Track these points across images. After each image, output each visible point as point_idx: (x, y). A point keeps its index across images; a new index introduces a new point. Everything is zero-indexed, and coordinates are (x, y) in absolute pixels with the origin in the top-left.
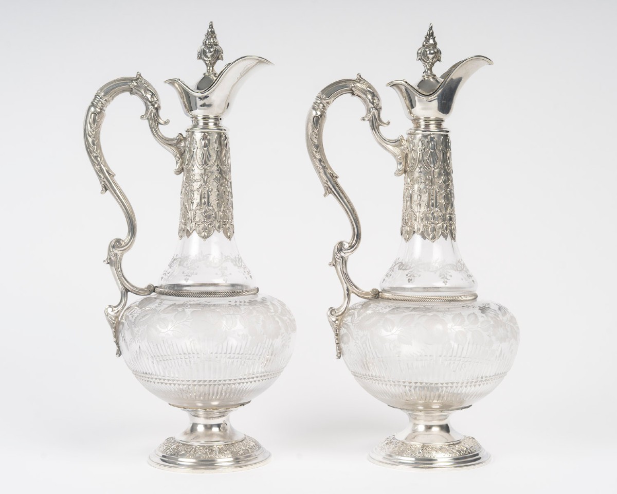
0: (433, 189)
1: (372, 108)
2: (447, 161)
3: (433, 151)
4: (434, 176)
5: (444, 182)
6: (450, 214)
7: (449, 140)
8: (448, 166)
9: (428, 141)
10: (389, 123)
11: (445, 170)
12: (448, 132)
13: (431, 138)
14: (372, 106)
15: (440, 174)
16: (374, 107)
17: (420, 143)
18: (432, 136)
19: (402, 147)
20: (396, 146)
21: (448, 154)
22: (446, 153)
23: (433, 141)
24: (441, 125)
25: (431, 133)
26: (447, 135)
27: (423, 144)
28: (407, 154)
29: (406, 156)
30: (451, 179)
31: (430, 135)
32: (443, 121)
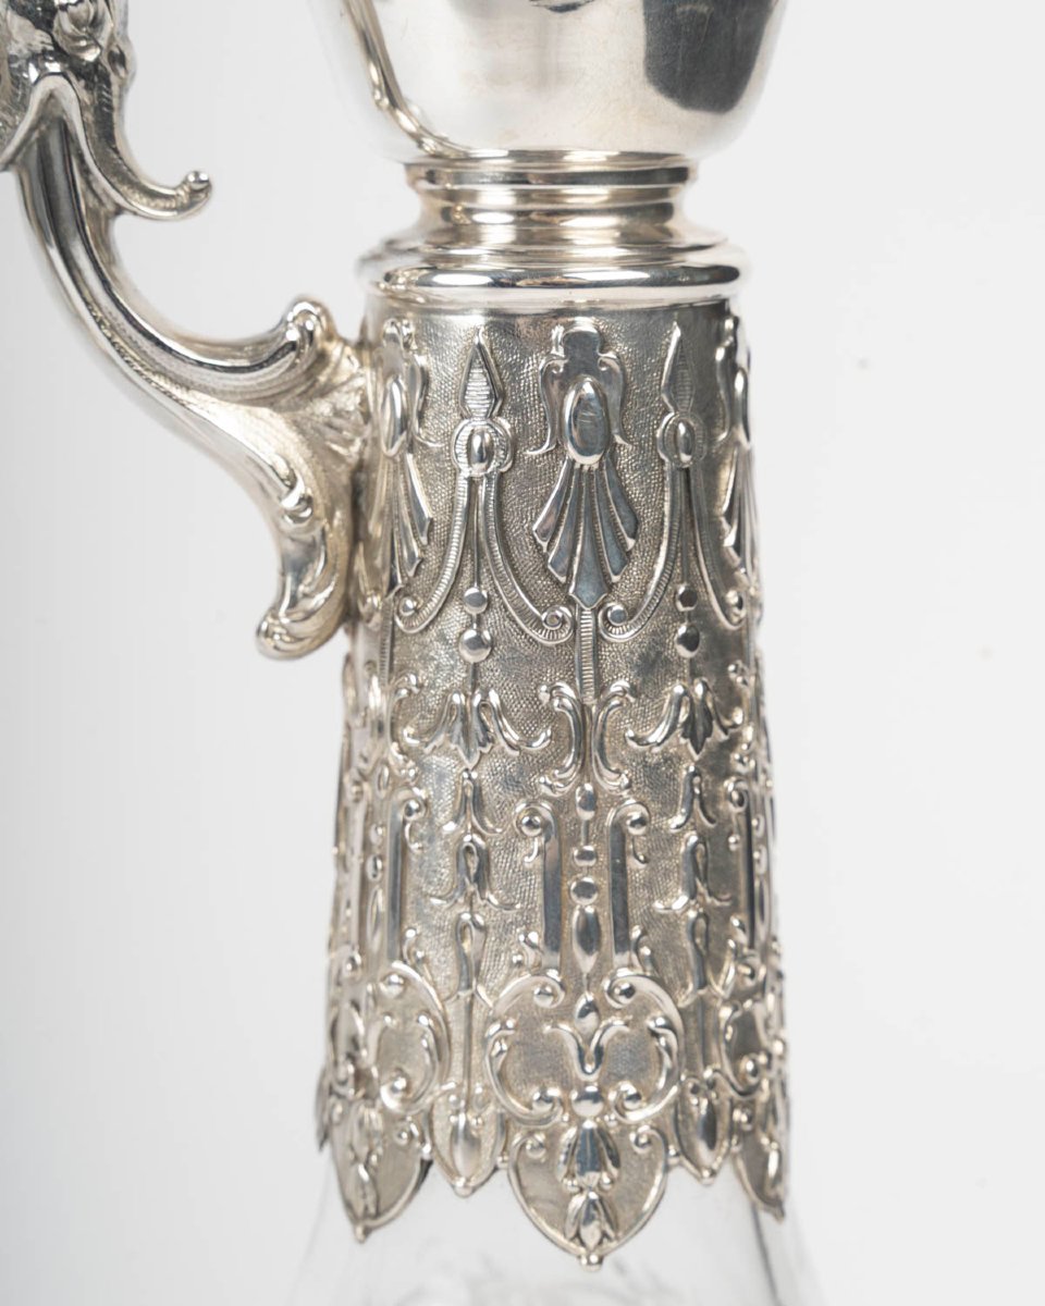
0: (591, 802)
1: (37, 58)
2: (718, 536)
3: (590, 461)
4: (601, 688)
5: (690, 730)
6: (737, 997)
7: (732, 351)
8: (726, 577)
9: (547, 375)
10: (198, 193)
11: (701, 619)
12: (727, 274)
13: (574, 341)
14: (39, 39)
15: (652, 666)
16: (59, 53)
17: (479, 387)
18: (585, 324)
19: (323, 408)
20: (269, 400)
21: (727, 476)
22: (712, 468)
23: (590, 367)
24: (666, 211)
25: (580, 297)
26: (720, 309)
27: (497, 394)
28: (361, 467)
29: (357, 493)
30: (748, 693)
31: (565, 313)
32: (681, 175)
